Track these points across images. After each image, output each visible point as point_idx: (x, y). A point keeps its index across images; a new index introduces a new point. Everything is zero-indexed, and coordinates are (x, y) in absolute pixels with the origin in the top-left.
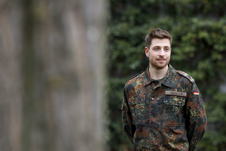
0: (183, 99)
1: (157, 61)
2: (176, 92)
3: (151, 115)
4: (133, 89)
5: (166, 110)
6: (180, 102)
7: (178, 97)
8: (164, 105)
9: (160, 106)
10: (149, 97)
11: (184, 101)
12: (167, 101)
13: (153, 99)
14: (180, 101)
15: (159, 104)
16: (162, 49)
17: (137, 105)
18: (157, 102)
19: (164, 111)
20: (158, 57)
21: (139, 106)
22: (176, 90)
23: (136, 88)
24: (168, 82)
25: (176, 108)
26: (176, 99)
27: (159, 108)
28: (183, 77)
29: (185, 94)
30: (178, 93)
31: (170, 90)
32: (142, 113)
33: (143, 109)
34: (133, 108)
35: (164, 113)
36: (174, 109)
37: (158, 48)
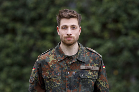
0: (96, 73)
1: (66, 39)
2: (89, 66)
3: (68, 88)
4: (47, 64)
5: (82, 83)
6: (94, 76)
7: (92, 71)
8: (80, 78)
9: (77, 80)
10: (64, 71)
11: (97, 74)
12: (82, 75)
13: (69, 73)
14: (94, 74)
15: (75, 78)
16: (69, 28)
17: (54, 79)
18: (72, 76)
19: (81, 84)
20: (66, 35)
21: (56, 80)
22: (89, 64)
23: (50, 63)
24: (81, 58)
25: (91, 80)
26: (90, 73)
27: (75, 81)
28: (93, 53)
29: (97, 68)
30: (92, 67)
31: (84, 65)
32: (59, 86)
33: (59, 82)
34: (48, 82)
35: (80, 86)
36: (89, 82)
37: (65, 27)
